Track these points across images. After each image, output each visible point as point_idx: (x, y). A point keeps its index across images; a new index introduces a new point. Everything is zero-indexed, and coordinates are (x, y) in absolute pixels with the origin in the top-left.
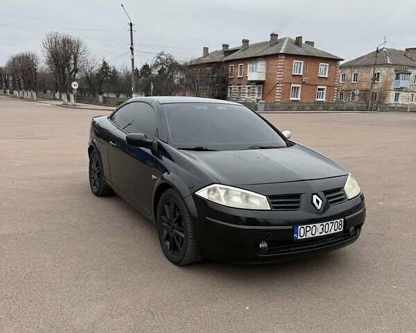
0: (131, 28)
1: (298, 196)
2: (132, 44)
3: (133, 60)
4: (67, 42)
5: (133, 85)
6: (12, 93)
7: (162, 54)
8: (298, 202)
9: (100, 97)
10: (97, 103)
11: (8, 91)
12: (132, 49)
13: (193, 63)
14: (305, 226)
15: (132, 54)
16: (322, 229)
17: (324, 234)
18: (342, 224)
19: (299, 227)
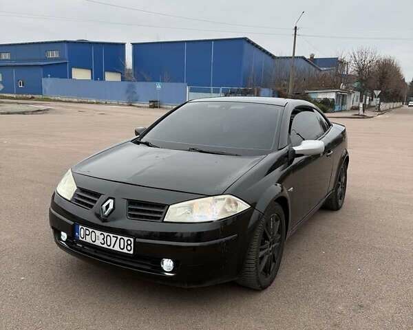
1: (98, 195)
8: (95, 202)
14: (85, 228)
16: (103, 239)
17: (105, 246)
18: (132, 245)
19: (80, 227)
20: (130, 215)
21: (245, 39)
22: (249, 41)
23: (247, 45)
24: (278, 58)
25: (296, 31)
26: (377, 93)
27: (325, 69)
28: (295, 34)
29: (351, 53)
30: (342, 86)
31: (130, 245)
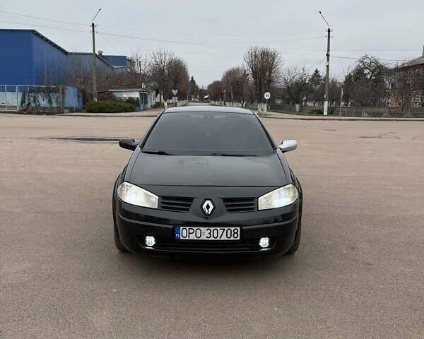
0: (329, 34)
1: (191, 200)
2: (329, 50)
3: (328, 66)
4: (265, 54)
5: (326, 93)
6: (225, 104)
7: (366, 57)
8: (189, 205)
9: (297, 106)
10: (294, 112)
11: (223, 102)
12: (328, 55)
13: (405, 66)
14: (187, 228)
15: (328, 60)
16: (210, 233)
17: (212, 238)
18: (239, 233)
19: (182, 228)
20: (229, 210)
21: (33, 31)
22: (38, 34)
23: (35, 38)
24: (71, 54)
25: (93, 28)
26: (175, 92)
27: (119, 67)
28: (93, 31)
29: (151, 53)
30: (143, 86)
31: (237, 233)
